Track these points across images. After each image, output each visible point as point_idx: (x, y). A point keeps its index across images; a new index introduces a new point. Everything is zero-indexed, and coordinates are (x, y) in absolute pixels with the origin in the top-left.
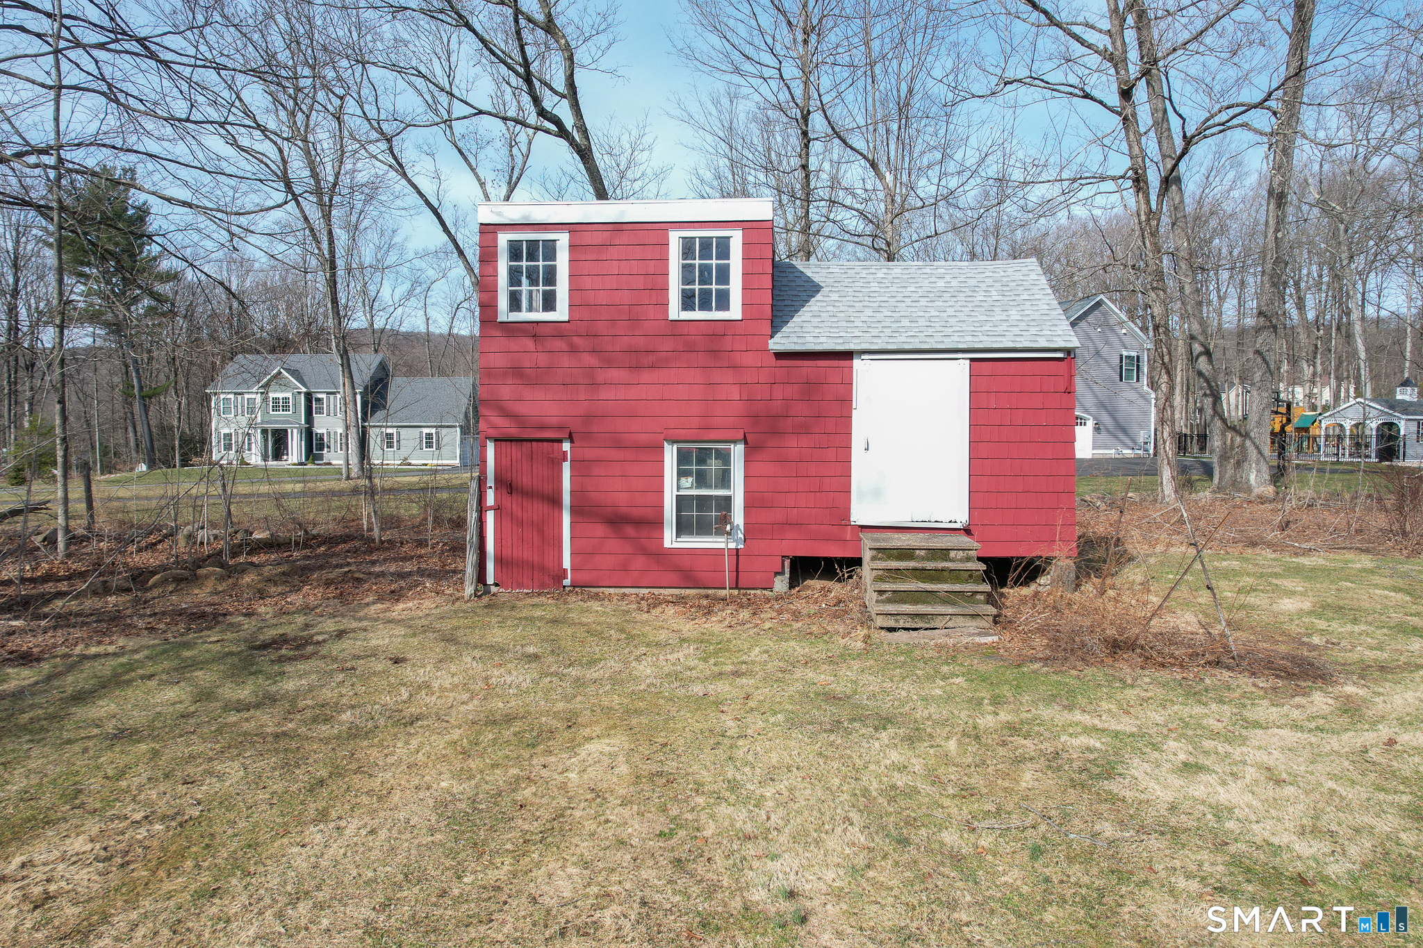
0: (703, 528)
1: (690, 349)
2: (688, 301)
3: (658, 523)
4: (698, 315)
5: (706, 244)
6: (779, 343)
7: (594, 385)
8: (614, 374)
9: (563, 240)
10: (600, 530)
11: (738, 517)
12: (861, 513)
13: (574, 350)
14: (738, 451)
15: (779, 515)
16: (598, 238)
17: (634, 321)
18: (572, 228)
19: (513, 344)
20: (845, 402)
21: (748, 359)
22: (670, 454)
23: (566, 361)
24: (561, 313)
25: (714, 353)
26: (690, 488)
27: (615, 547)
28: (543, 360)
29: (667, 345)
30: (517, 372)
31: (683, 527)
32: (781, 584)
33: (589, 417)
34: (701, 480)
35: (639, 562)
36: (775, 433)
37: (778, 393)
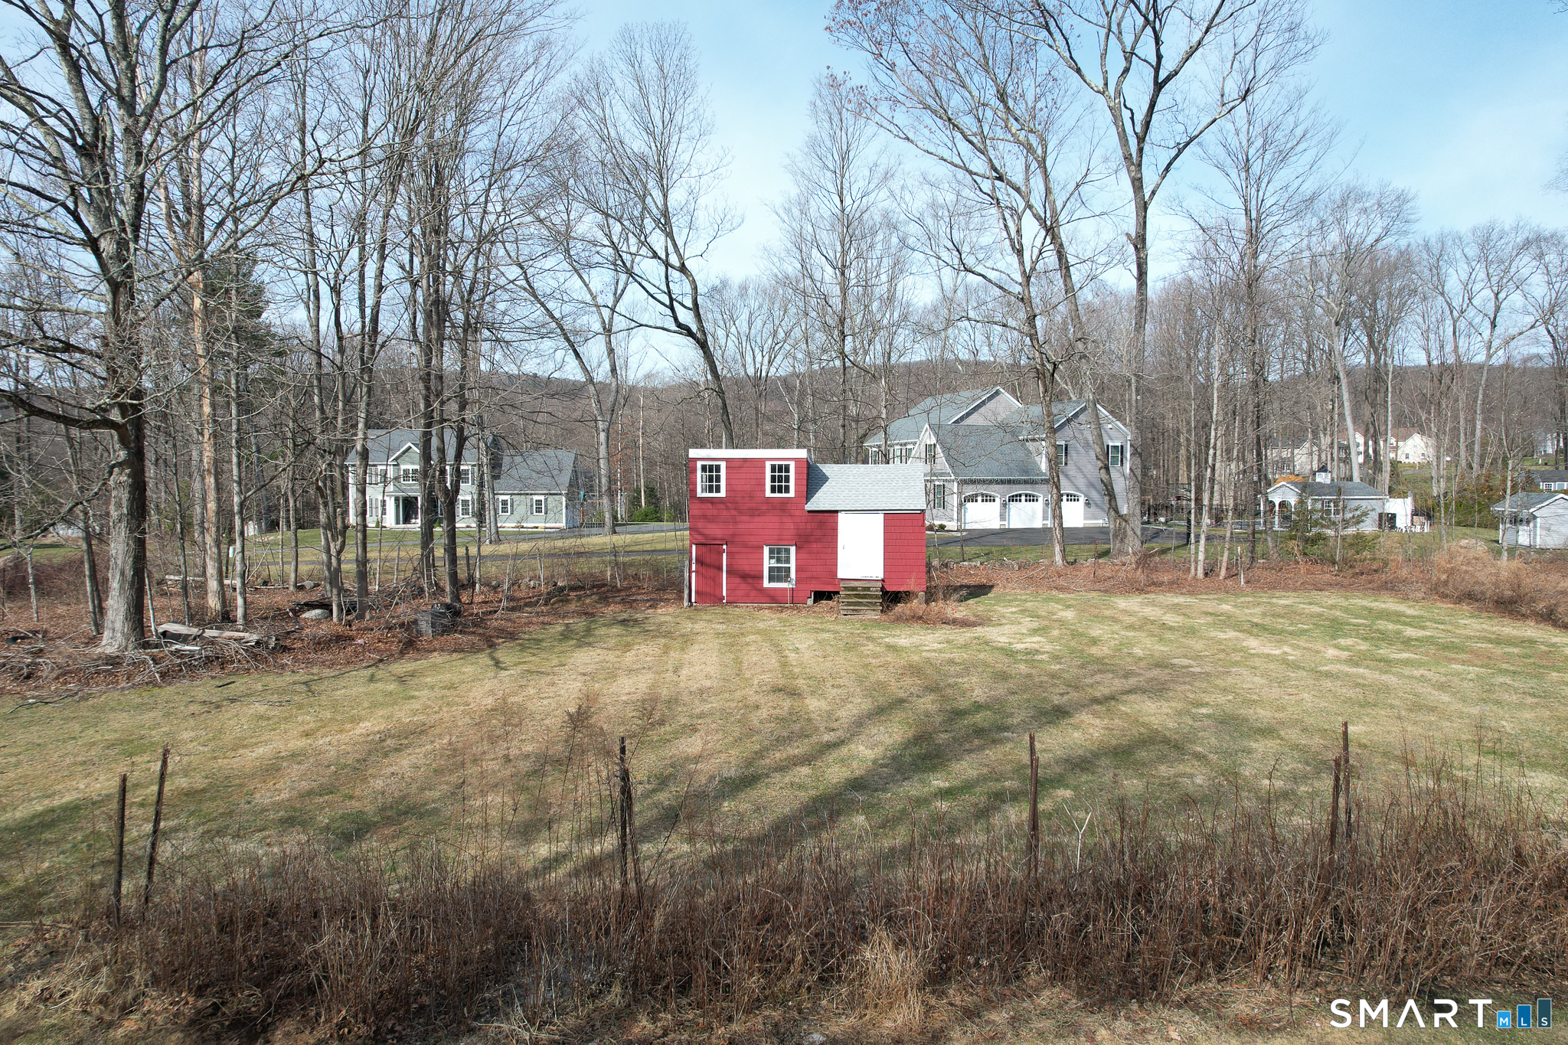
0: (779, 579)
1: (774, 509)
2: (773, 490)
3: (761, 577)
4: (777, 495)
5: (780, 467)
6: (809, 507)
7: (735, 522)
8: (744, 518)
9: (723, 465)
10: (738, 580)
11: (793, 575)
12: (841, 574)
13: (728, 509)
14: (793, 549)
15: (809, 574)
16: (737, 464)
17: (751, 497)
18: (727, 460)
19: (704, 506)
20: (835, 529)
21: (797, 513)
22: (766, 550)
23: (725, 513)
24: (723, 494)
25: (783, 510)
26: (774, 563)
27: (744, 587)
28: (715, 512)
29: (764, 507)
30: (704, 517)
31: (771, 579)
32: (810, 602)
33: (733, 535)
34: (779, 560)
35: (753, 593)
36: (807, 542)
37: (809, 526)
